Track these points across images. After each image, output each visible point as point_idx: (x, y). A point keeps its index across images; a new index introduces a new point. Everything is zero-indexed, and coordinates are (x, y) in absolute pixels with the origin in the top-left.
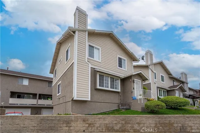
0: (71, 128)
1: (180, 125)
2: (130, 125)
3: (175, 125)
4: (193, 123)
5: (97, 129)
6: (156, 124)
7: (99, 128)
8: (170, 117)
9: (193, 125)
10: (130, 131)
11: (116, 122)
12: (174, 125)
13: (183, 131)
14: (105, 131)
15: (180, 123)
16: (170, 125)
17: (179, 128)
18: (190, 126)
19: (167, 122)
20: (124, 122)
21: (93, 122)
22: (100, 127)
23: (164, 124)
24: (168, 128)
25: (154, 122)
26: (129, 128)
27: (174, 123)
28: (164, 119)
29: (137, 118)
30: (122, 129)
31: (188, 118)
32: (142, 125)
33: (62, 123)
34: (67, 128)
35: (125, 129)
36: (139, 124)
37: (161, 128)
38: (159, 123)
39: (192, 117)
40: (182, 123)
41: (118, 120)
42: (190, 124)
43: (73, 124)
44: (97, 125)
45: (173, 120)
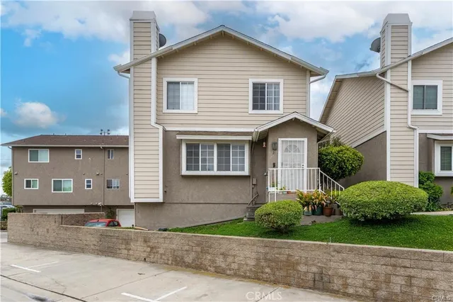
0: (131, 252)
1: (314, 269)
2: (209, 257)
3: (302, 268)
4: (351, 269)
5: (161, 258)
6: (258, 259)
7: (163, 257)
8: (290, 247)
9: (351, 273)
10: (209, 268)
11: (187, 248)
12: (299, 268)
13: (321, 287)
14: (172, 264)
15: (314, 265)
16: (289, 266)
17: (310, 276)
18: (342, 277)
19: (283, 258)
20: (199, 249)
21: (155, 244)
22: (164, 255)
23: (276, 261)
24: (283, 273)
25: (254, 255)
26: (207, 263)
27: (298, 264)
28: (276, 251)
29: (222, 241)
30: (197, 262)
31: (338, 252)
32: (230, 259)
33: (120, 241)
34: (126, 252)
35: (201, 264)
36: (224, 255)
37: (267, 270)
38: (266, 260)
39: (351, 250)
40: (319, 265)
41: (190, 243)
42: (343, 269)
43: (132, 246)
44: (161, 251)
45: (297, 254)
